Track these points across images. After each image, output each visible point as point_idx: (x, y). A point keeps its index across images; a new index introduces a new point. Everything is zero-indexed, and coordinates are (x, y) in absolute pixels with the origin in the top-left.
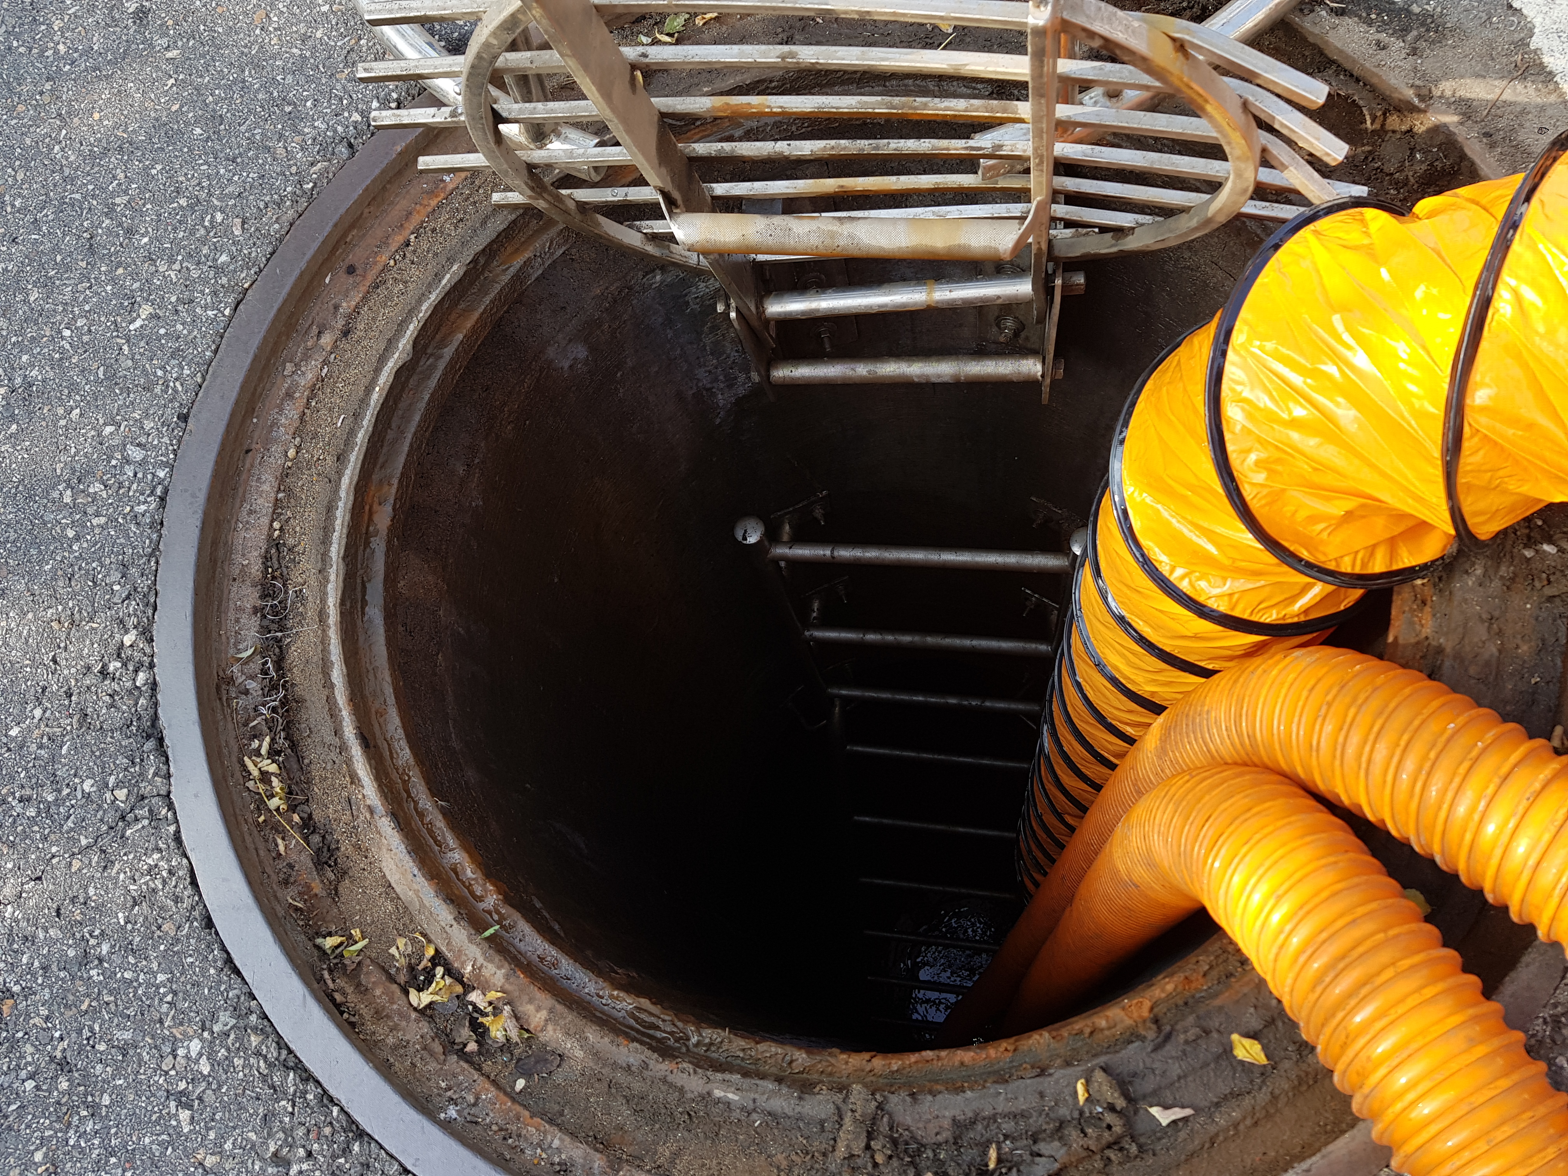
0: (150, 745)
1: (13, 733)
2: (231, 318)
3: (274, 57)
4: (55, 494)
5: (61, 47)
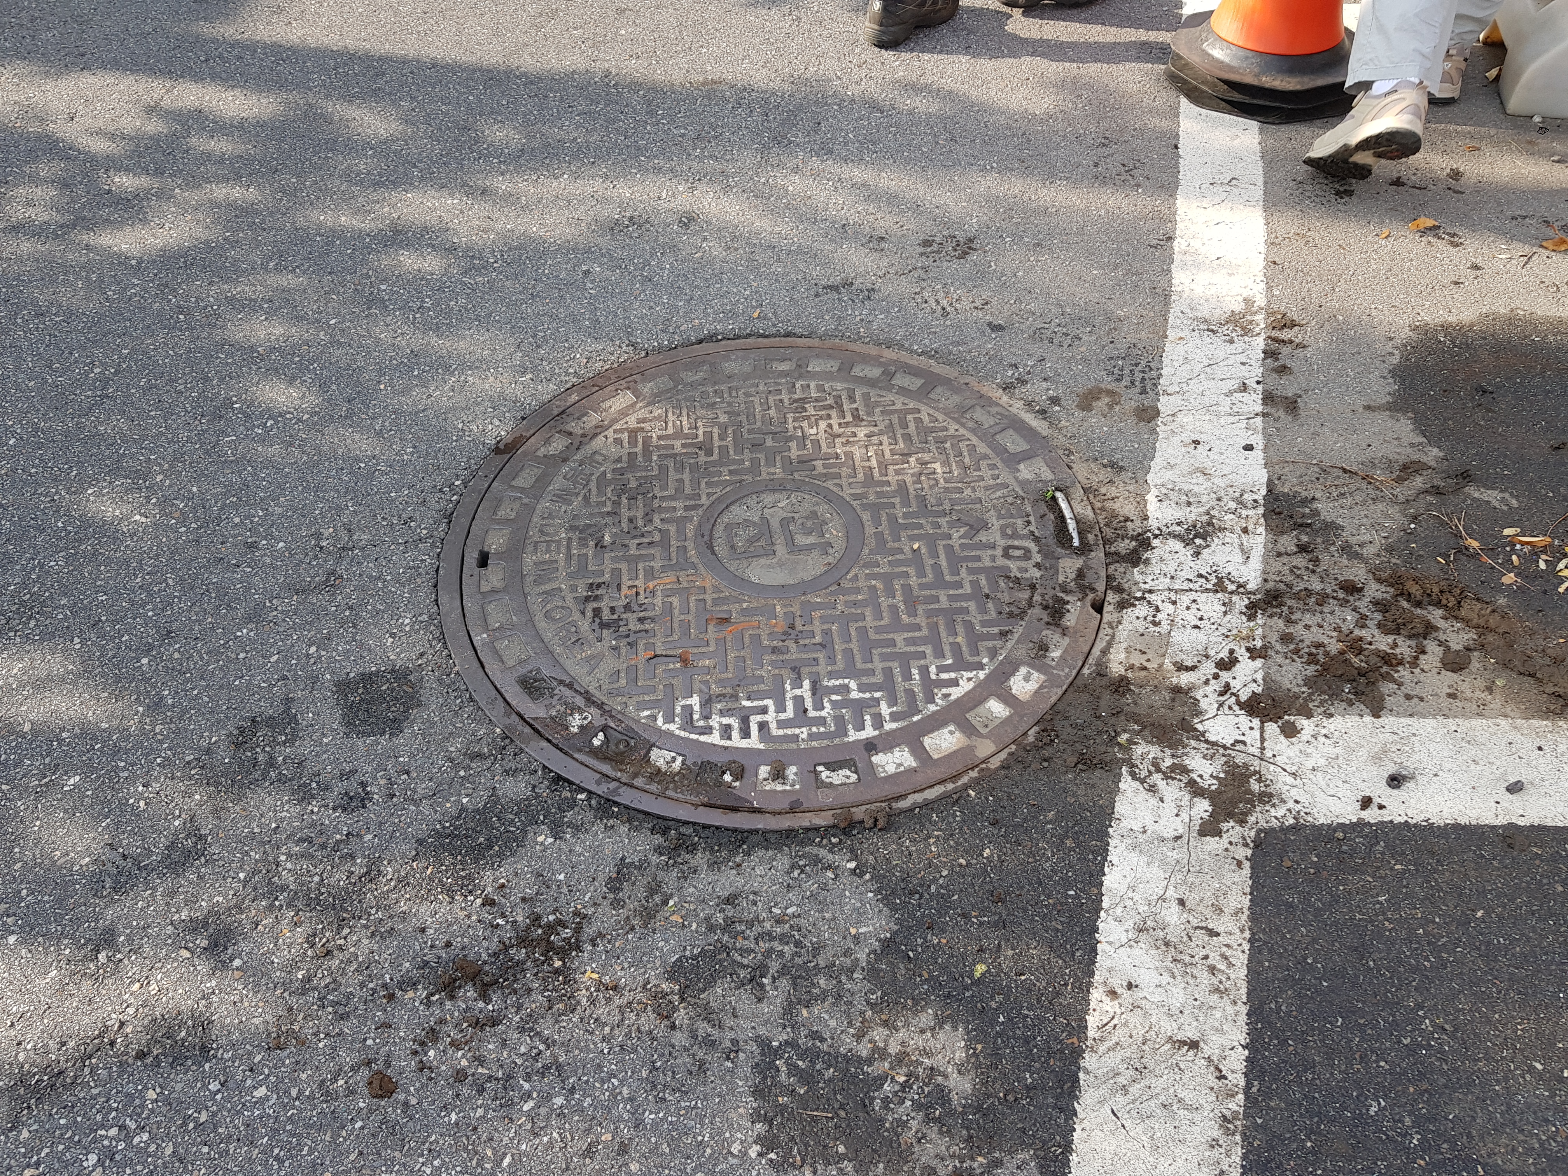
0: (446, 520)
1: (392, 495)
2: (563, 392)
4: (456, 423)
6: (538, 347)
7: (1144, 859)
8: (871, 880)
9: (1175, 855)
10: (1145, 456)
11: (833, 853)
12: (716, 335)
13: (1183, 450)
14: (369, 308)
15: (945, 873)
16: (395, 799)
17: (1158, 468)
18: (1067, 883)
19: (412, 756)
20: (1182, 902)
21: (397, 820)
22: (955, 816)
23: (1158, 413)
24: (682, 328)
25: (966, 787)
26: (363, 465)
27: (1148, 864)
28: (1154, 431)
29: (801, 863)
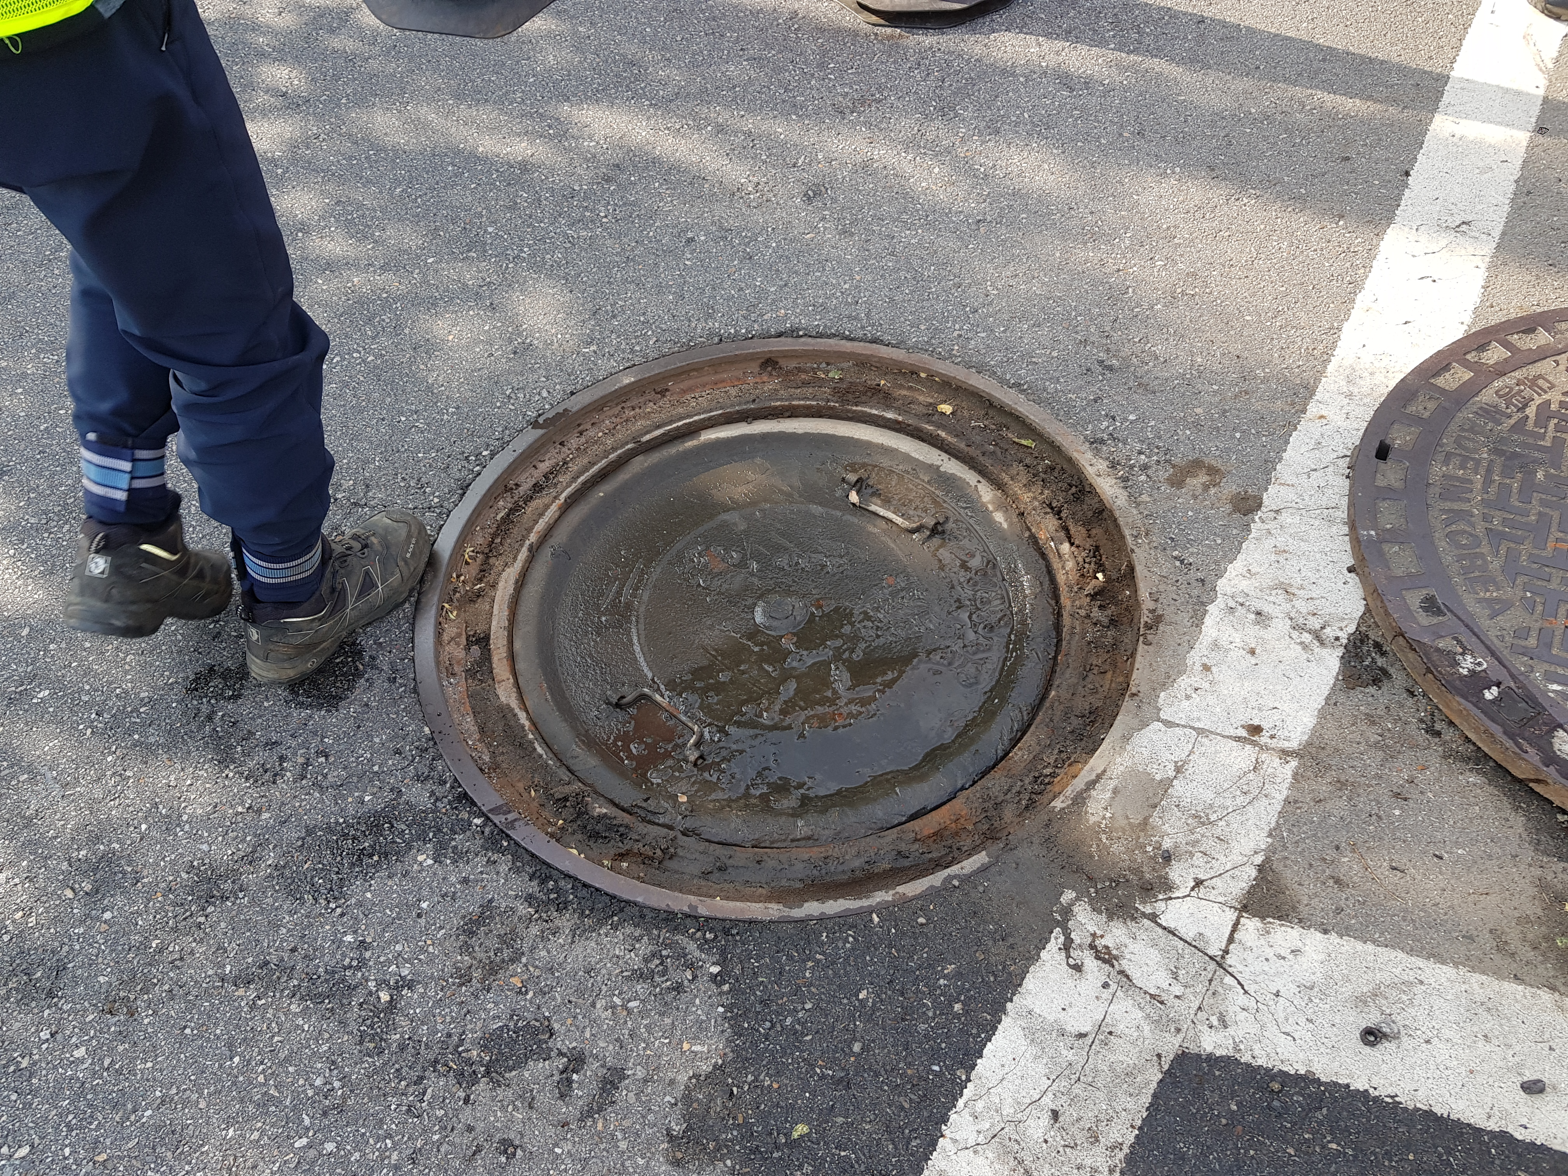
0: (460, 492)
1: (420, 455)
2: (621, 371)
3: (724, 289)
4: (505, 388)
5: (651, 234)
6: (614, 317)
7: (1034, 1050)
8: (728, 992)
9: (1070, 1055)
10: (1225, 556)
11: (702, 951)
12: (798, 329)
13: (1273, 557)
14: (469, 251)
15: (808, 1006)
16: (304, 782)
17: (1234, 574)
18: (935, 1055)
19: (337, 739)
20: (1055, 1115)
21: (297, 804)
22: (846, 941)
23: (1260, 506)
24: (765, 317)
25: (870, 911)
26: (403, 419)
27: (1037, 1057)
28: (1247, 528)
29: (664, 953)
